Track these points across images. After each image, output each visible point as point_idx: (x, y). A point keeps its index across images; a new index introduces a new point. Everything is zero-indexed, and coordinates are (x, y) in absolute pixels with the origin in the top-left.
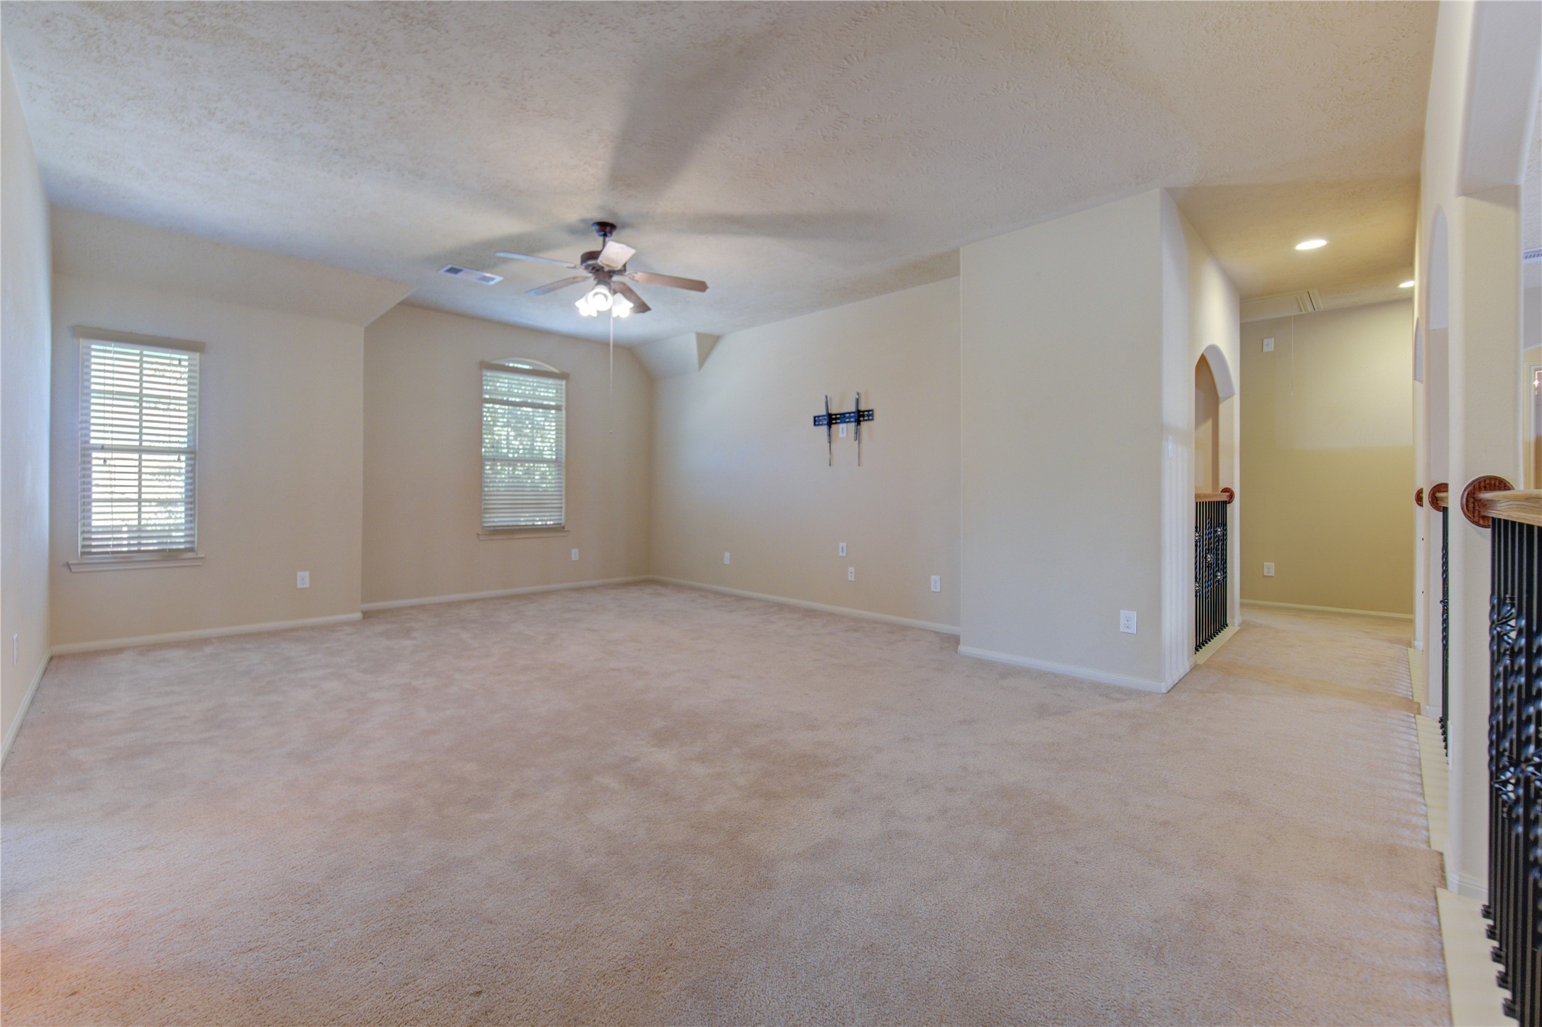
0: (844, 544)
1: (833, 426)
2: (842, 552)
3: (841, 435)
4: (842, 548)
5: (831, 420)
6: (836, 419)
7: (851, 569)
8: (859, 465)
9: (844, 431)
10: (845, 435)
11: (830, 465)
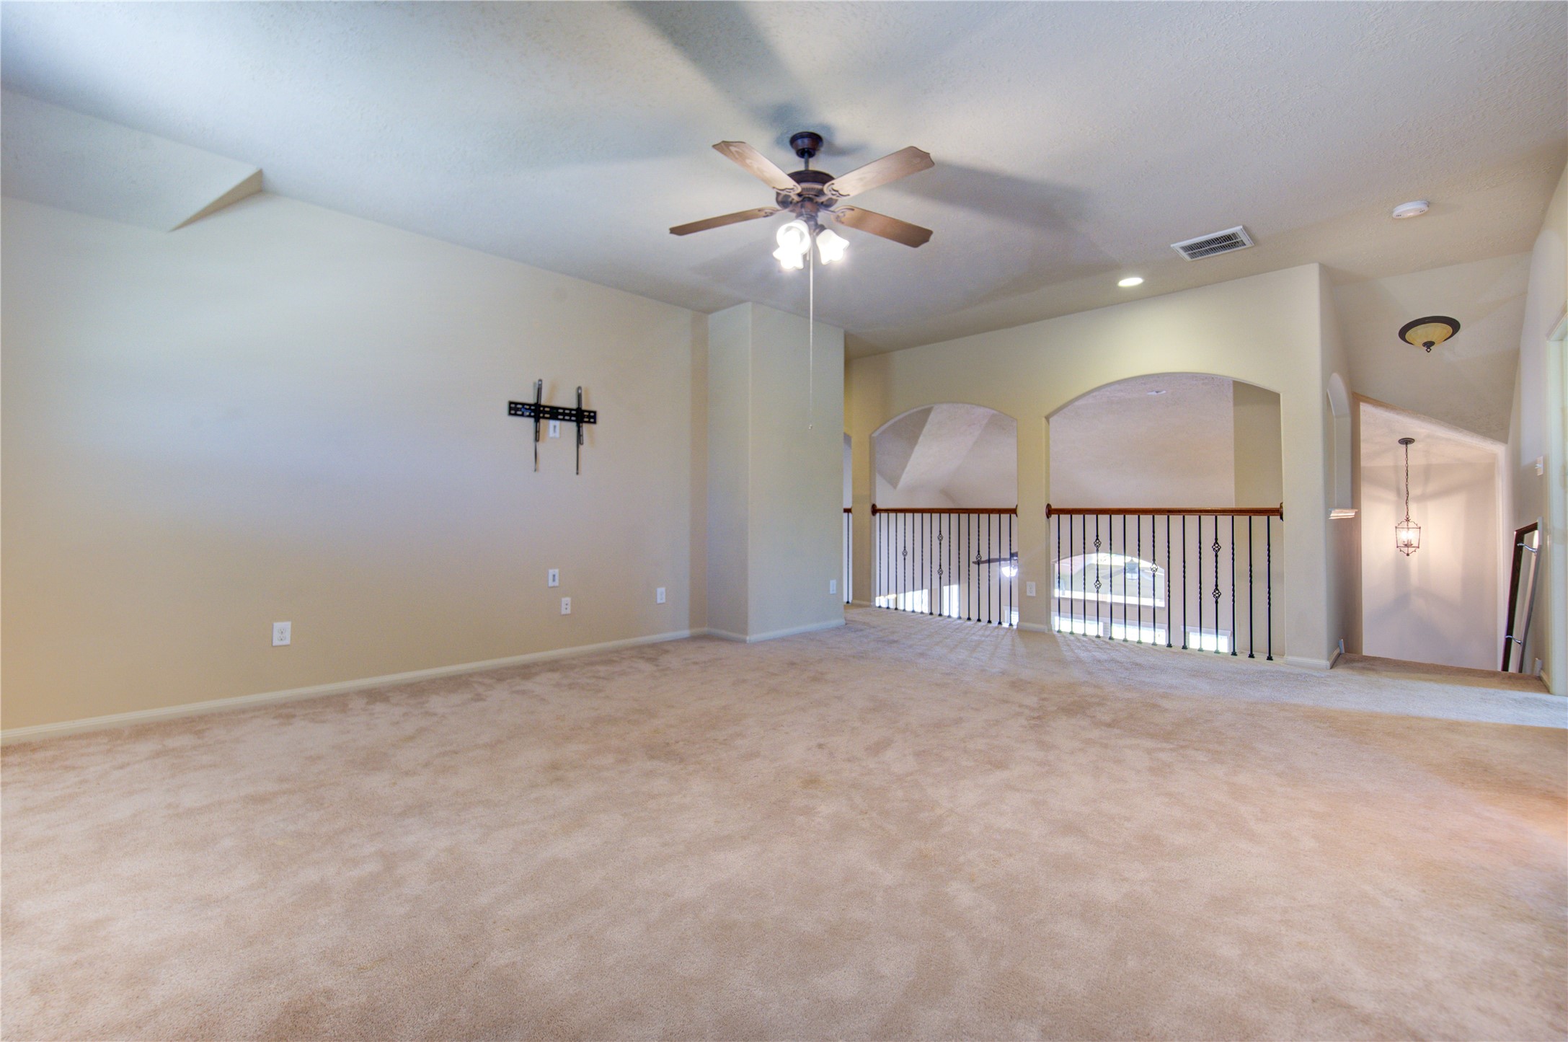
0: (556, 571)
1: (542, 421)
2: (554, 580)
3: (551, 433)
4: (554, 576)
5: (538, 412)
6: (545, 412)
7: (566, 600)
8: (577, 473)
9: (557, 430)
10: (557, 435)
11: (535, 470)
